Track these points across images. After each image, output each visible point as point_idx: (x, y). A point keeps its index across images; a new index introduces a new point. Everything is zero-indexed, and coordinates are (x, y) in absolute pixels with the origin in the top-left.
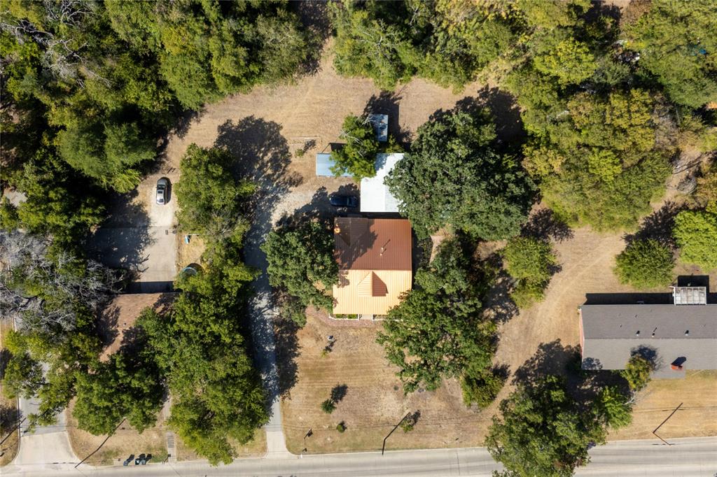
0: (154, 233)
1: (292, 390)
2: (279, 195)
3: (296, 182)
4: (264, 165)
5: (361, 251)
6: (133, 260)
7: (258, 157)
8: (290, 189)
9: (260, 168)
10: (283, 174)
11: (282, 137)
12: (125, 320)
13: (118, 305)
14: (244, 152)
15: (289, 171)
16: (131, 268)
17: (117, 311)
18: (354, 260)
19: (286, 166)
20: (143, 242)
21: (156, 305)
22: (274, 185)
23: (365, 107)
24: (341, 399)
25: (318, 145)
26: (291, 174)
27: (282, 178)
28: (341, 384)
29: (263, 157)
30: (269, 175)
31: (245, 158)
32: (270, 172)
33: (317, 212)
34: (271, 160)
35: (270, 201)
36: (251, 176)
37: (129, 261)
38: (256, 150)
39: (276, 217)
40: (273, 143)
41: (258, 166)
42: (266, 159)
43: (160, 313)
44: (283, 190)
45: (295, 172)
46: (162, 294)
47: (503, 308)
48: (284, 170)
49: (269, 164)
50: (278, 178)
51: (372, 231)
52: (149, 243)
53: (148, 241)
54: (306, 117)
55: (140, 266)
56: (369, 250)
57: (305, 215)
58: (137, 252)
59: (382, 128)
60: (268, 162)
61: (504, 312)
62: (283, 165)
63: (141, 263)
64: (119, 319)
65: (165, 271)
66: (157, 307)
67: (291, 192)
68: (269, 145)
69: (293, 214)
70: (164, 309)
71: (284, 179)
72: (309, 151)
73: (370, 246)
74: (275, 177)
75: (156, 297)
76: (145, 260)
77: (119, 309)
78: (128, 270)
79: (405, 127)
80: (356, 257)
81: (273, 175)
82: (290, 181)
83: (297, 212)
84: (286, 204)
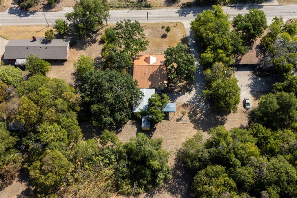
0: (248, 89)
1: (182, 37)
2: (192, 100)
3: (184, 105)
4: (201, 112)
5: (155, 73)
6: (255, 79)
7: (203, 116)
8: (187, 103)
9: (202, 111)
10: (191, 109)
11: (193, 123)
12: (253, 53)
13: (257, 59)
14: (211, 118)
15: (188, 109)
16: (255, 76)
17: (257, 56)
18: (158, 69)
19: (190, 112)
20: (252, 85)
21: (241, 59)
22: (195, 104)
23: (153, 136)
24: (163, 35)
25: (175, 119)
26: (187, 109)
27: (192, 107)
28: (163, 39)
29: (201, 115)
30: (198, 108)
31: (210, 115)
32: (198, 110)
33: (175, 94)
34: (197, 114)
35: (196, 98)
36: (206, 108)
37: (257, 79)
38: (205, 118)
39: (193, 92)
40: (197, 121)
41: (203, 112)
42: (200, 115)
43: (239, 56)
44: (191, 103)
45: (186, 109)
46: (240, 64)
47: (98, 62)
48: (191, 110)
49: (198, 112)
50: (194, 107)
51: (150, 82)
52: (249, 85)
53: (250, 86)
54: (182, 132)
55: (251, 77)
56: (152, 74)
57: (180, 93)
58: (254, 82)
59: (144, 121)
60: (199, 113)
61: (97, 60)
62: (191, 112)
63: (251, 78)
64: (256, 54)
65: (240, 75)
66: (240, 58)
67: (187, 101)
68: (199, 121)
69: (186, 93)
70: (237, 57)
71: (190, 107)
72: (180, 118)
73: (151, 75)
74: (195, 107)
75: (242, 62)
76: (250, 79)
78: (256, 75)
79: (134, 127)
80: (157, 70)
81: (196, 108)
82: (187, 106)
83: (184, 94)
84: (189, 97)
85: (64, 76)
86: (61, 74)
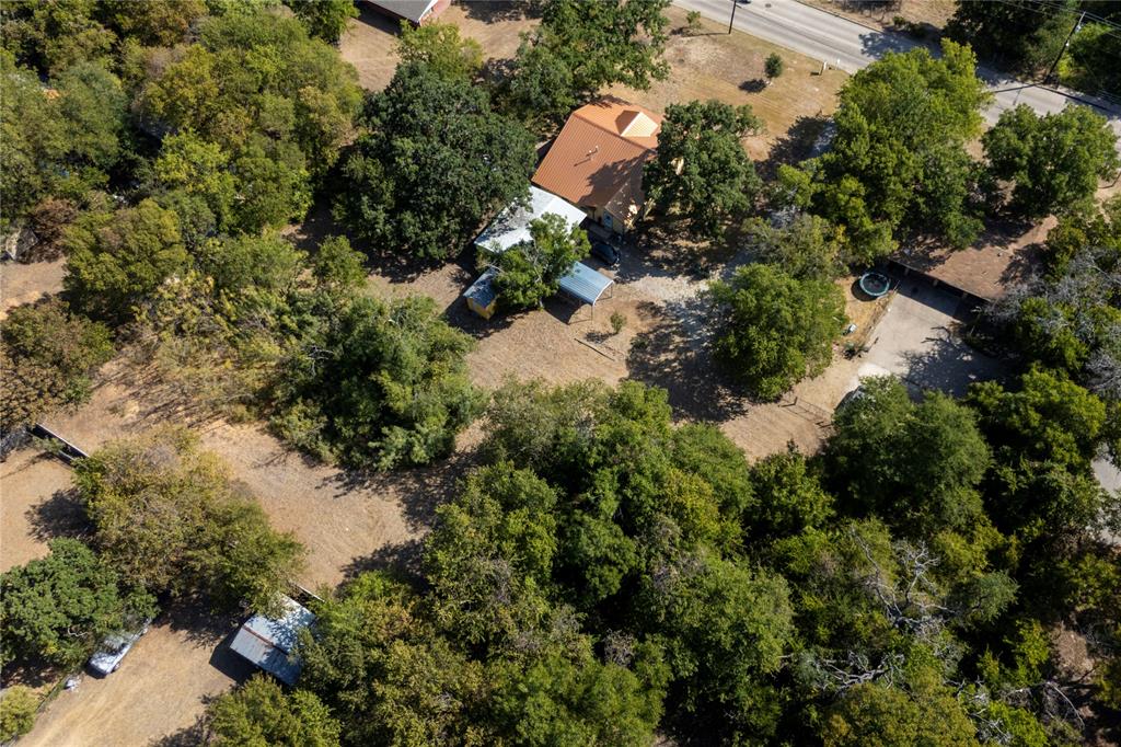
0: (899, 364)
1: (811, 115)
2: (684, 306)
3: (649, 308)
4: (680, 351)
5: (619, 168)
6: (951, 349)
7: (680, 364)
8: (664, 305)
9: (688, 350)
10: (660, 327)
11: (629, 367)
12: (996, 260)
13: (1000, 287)
14: (697, 382)
15: (650, 325)
16: (959, 341)
17: (1004, 280)
18: (635, 159)
19: (651, 333)
20: (923, 363)
21: (941, 260)
22: (682, 320)
23: (486, 339)
24: (754, 81)
25: (586, 330)
26: (650, 320)
27: (664, 323)
28: (744, 92)
29: (674, 361)
30: (681, 336)
31: (702, 375)
32: (677, 339)
33: (646, 261)
34: (666, 351)
35: (701, 308)
36: (707, 348)
37: (958, 351)
38: (678, 374)
39: (703, 286)
40: (647, 369)
41: (689, 354)
42: (671, 356)
43: (938, 247)
44: (673, 309)
45: (642, 320)
46: (926, 273)
47: (502, 71)
48: (655, 331)
49: (671, 347)
50: (670, 326)
51: (591, 189)
52: (914, 356)
53: (915, 360)
54: (576, 374)
55: (944, 336)
56: (610, 164)
57: (666, 267)
58: (939, 354)
60: (671, 351)
61: (504, 67)
62: (651, 336)
63: (941, 340)
64: (1005, 267)
65: (908, 313)
66: (941, 257)
67: (666, 301)
68: (654, 370)
69: (680, 277)
70: (932, 249)
71: (663, 320)
72: (603, 332)
73: (605, 167)
74: (674, 329)
75: (936, 273)
76: (933, 340)
77: (1000, 281)
78: (965, 341)
79: (453, 288)
80: (631, 161)
81: (674, 333)
82: (656, 313)
83: (673, 275)
84: (682, 292)
85: (382, 67)
86: (379, 59)
